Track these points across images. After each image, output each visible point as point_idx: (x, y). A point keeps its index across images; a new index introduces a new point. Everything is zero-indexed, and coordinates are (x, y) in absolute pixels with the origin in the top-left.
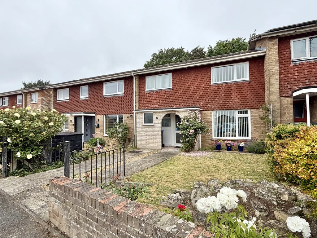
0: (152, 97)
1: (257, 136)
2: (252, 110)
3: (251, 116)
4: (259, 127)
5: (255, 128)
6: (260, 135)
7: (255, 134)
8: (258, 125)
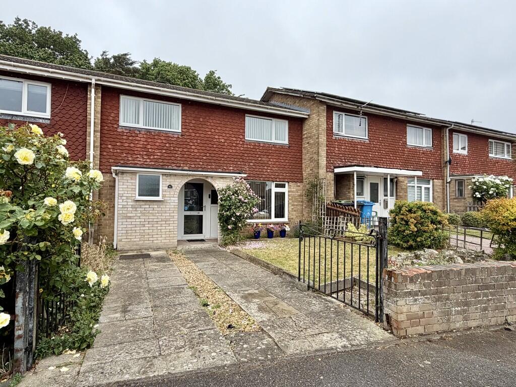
0: (137, 142)
1: (294, 217)
2: (290, 183)
3: (289, 192)
4: (297, 205)
5: (293, 207)
6: (297, 215)
7: (292, 215)
8: (296, 203)
